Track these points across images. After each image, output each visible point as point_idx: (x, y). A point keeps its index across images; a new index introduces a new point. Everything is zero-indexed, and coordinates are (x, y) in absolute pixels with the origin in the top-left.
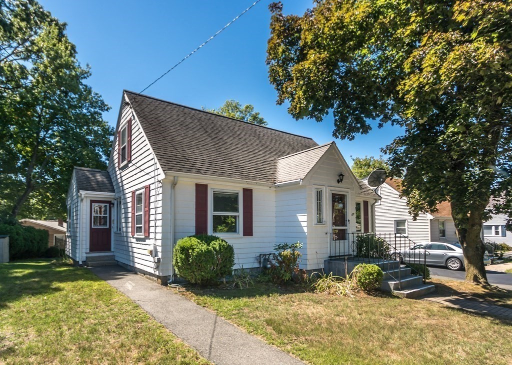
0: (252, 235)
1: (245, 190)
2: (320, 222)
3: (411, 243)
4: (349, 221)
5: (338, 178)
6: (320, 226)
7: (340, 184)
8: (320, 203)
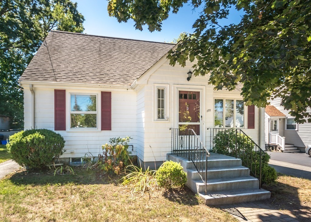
0: (110, 129)
1: (103, 93)
2: (163, 118)
3: (249, 139)
4: (202, 117)
5: (187, 76)
6: (161, 122)
7: (190, 82)
8: (163, 101)
